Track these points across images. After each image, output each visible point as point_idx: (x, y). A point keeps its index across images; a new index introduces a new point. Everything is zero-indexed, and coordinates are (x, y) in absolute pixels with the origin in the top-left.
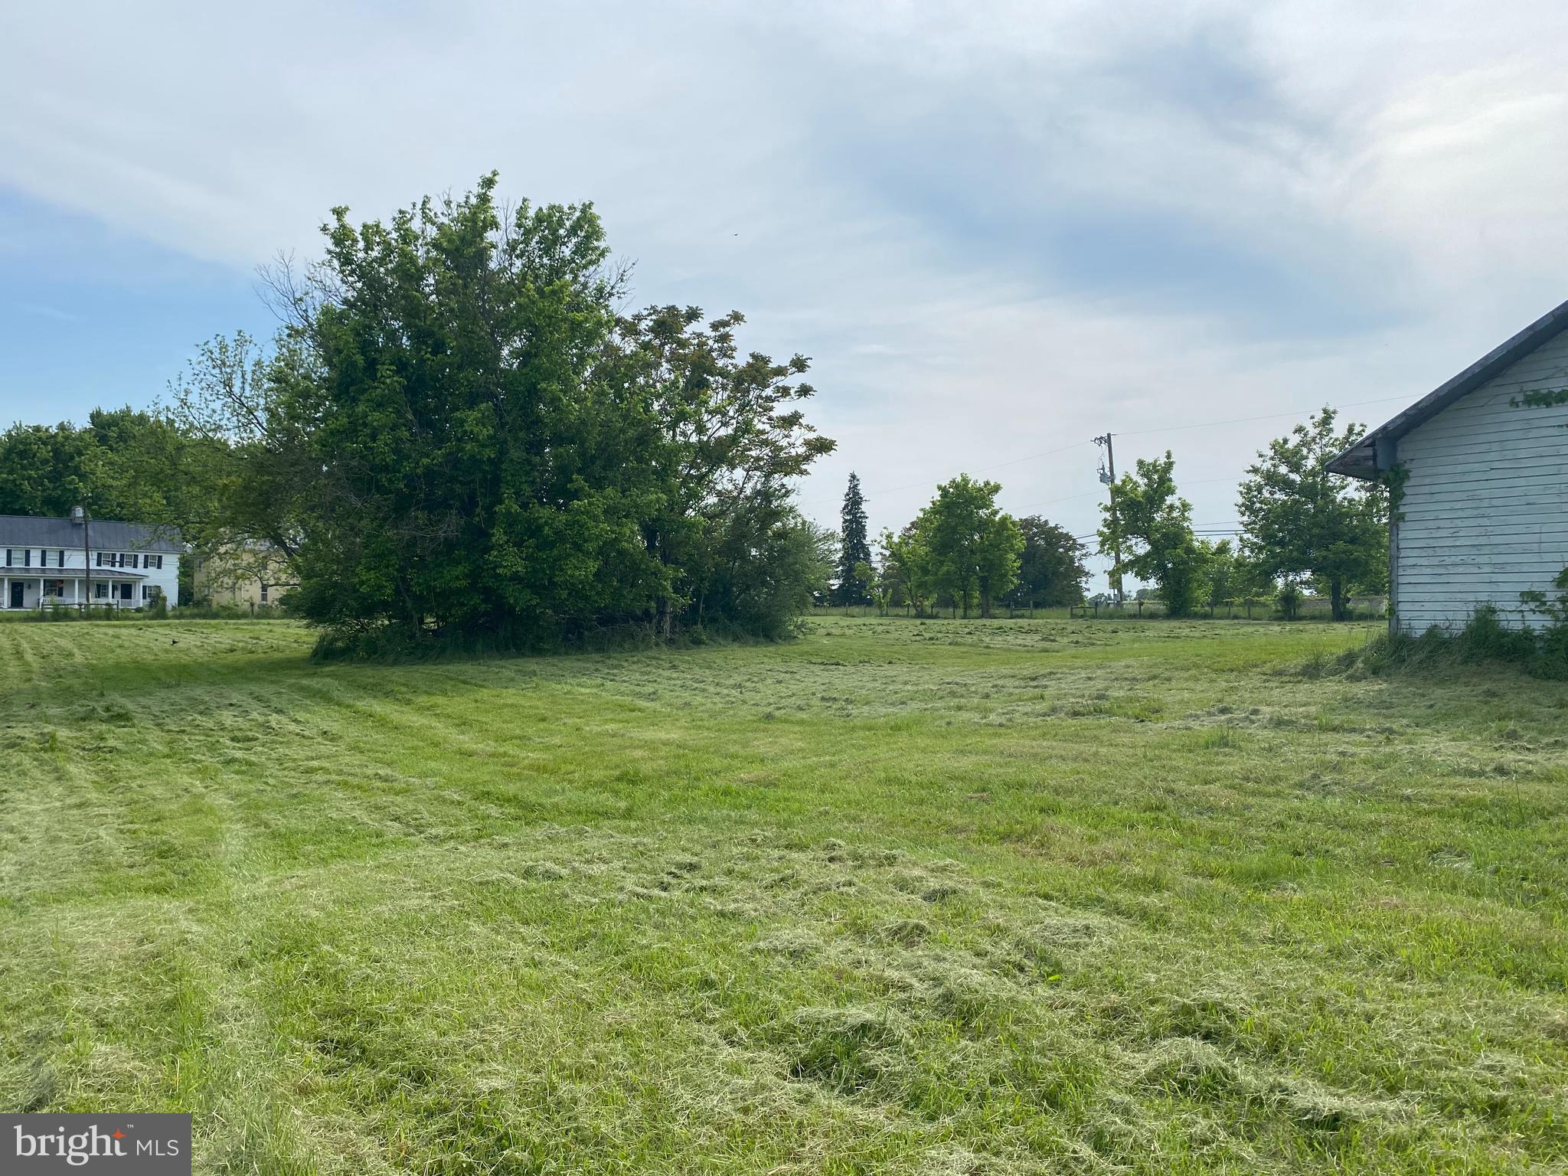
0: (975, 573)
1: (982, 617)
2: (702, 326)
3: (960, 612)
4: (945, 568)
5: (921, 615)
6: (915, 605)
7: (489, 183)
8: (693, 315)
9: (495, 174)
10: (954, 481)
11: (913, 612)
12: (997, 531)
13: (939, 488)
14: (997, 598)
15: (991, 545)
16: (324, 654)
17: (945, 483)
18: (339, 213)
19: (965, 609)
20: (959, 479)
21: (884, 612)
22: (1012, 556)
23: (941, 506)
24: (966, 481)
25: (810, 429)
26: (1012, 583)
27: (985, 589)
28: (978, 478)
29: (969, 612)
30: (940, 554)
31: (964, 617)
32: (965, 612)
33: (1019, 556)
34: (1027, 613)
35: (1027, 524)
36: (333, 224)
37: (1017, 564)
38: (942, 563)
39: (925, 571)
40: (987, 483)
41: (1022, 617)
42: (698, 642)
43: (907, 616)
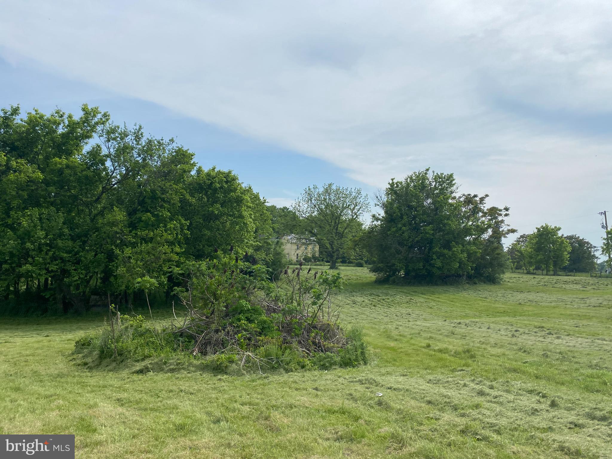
0: (551, 259)
1: (554, 275)
2: (477, 199)
3: (545, 272)
4: (539, 257)
5: (529, 273)
6: (526, 269)
7: (427, 170)
8: (475, 196)
9: (429, 168)
10: (542, 226)
11: (525, 271)
12: (560, 245)
13: (537, 228)
14: (560, 268)
15: (558, 249)
16: (379, 282)
17: (539, 227)
18: (392, 180)
19: (547, 271)
20: (544, 225)
21: (514, 271)
22: (566, 253)
23: (537, 235)
24: (547, 226)
25: (508, 225)
26: (566, 263)
27: (555, 265)
28: (552, 225)
29: (549, 273)
30: (537, 252)
31: (547, 275)
32: (547, 273)
33: (569, 253)
34: (573, 274)
35: (570, 238)
36: (391, 182)
37: (568, 256)
38: (538, 255)
39: (531, 257)
40: (556, 227)
41: (571, 275)
42: (475, 283)
43: (523, 273)
